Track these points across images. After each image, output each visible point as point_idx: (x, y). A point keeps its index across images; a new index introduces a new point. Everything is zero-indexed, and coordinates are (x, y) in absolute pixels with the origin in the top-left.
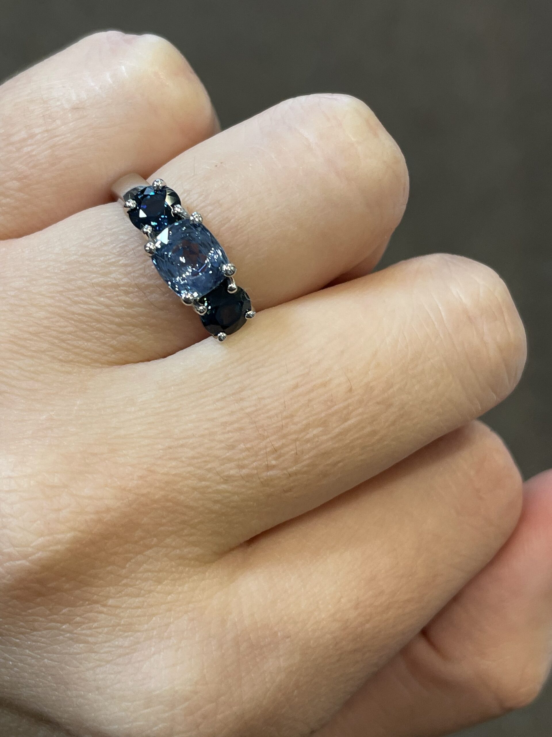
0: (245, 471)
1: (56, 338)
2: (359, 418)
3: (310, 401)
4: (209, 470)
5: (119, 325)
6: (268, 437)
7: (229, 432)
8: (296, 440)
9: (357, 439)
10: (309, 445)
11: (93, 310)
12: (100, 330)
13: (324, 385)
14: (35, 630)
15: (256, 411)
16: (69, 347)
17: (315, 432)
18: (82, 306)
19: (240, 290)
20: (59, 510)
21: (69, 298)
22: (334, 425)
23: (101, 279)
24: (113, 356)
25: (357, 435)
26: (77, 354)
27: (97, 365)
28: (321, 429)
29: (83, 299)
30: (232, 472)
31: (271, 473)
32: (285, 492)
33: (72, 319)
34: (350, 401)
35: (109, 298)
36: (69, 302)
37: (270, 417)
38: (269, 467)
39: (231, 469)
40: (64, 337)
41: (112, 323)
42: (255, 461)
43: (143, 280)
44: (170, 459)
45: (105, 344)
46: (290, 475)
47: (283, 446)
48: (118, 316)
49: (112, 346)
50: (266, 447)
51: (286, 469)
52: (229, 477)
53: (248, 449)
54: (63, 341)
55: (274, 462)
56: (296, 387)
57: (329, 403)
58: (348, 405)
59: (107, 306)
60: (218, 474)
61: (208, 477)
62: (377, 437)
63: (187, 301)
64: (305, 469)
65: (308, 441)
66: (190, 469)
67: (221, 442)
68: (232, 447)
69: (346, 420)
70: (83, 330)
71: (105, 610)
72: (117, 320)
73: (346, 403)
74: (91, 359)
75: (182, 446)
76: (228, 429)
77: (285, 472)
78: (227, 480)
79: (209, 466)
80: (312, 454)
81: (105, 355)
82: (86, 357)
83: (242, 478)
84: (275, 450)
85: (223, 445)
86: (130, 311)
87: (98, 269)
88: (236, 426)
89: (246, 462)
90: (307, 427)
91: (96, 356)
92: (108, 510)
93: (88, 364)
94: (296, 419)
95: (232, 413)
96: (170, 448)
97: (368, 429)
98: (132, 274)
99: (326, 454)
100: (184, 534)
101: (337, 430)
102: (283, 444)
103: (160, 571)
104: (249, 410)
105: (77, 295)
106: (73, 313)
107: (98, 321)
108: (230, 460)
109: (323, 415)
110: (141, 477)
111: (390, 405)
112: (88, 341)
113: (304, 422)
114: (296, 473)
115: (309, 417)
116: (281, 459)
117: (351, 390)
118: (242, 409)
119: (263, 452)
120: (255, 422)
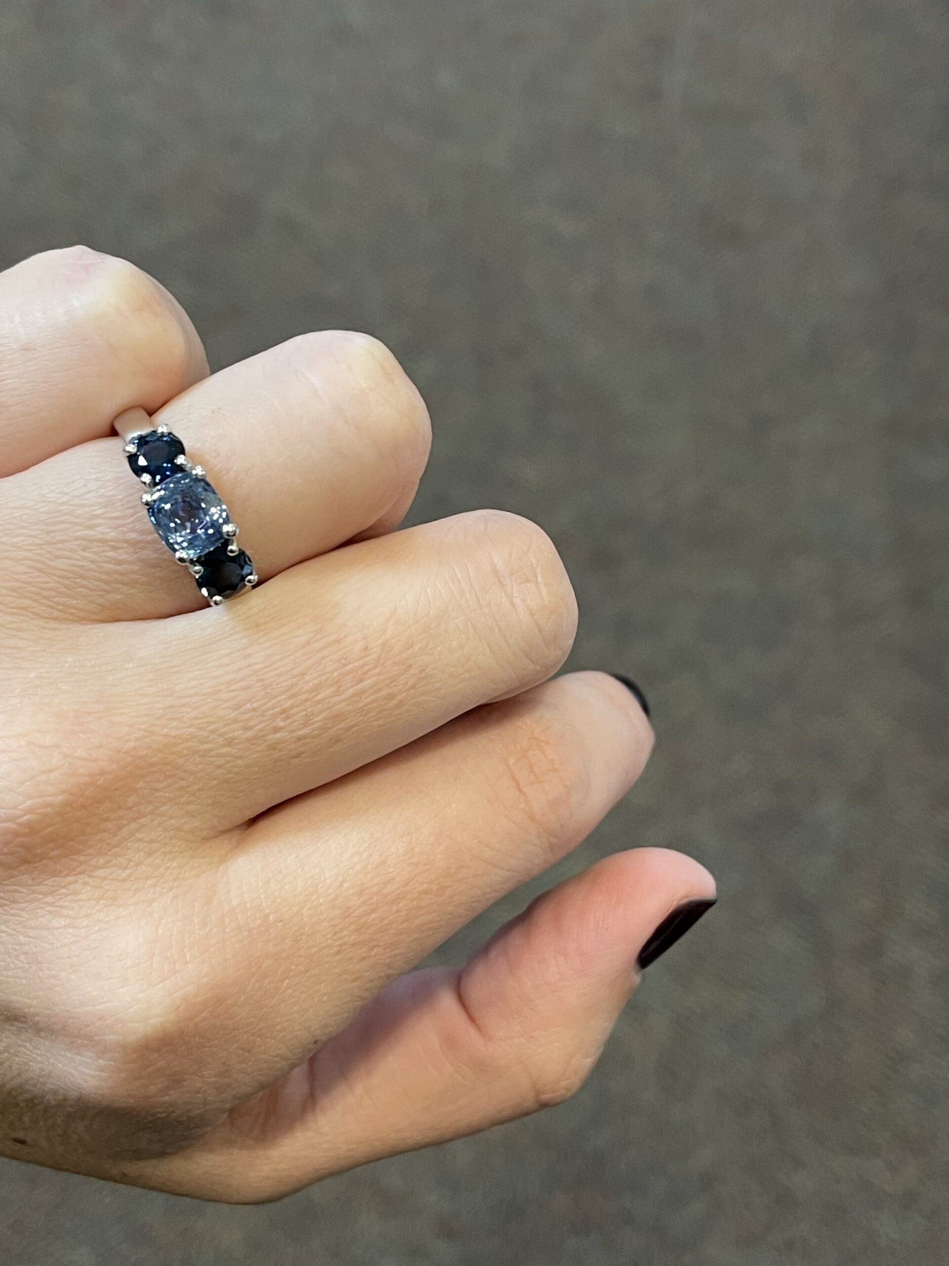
0: (249, 734)
1: (37, 594)
2: (375, 678)
3: (323, 658)
4: (213, 732)
5: (107, 583)
6: (276, 696)
7: (234, 690)
8: (305, 701)
10: (320, 706)
12: (86, 587)
13: (338, 641)
14: (15, 902)
15: (266, 667)
16: (52, 604)
17: (327, 692)
19: (242, 553)
22: (349, 685)
25: (371, 698)
27: (85, 622)
28: (333, 689)
29: (67, 553)
30: (236, 734)
31: (278, 735)
32: (295, 757)
33: (54, 575)
35: (96, 553)
37: (279, 675)
38: (276, 730)
39: (236, 730)
40: (46, 593)
41: (99, 580)
42: (260, 723)
43: (133, 535)
45: (91, 602)
46: (299, 739)
47: (292, 707)
48: (107, 573)
49: (99, 605)
50: (274, 708)
51: (294, 731)
52: (234, 739)
53: (254, 710)
54: (45, 598)
55: (282, 724)
56: (308, 643)
57: (343, 661)
58: (364, 665)
59: (93, 562)
60: (222, 735)
61: (210, 739)
63: (181, 560)
64: (316, 732)
65: (319, 702)
66: (191, 730)
67: (227, 701)
68: (236, 707)
69: (361, 680)
70: (66, 587)
71: (91, 881)
72: (105, 577)
73: (361, 662)
74: (78, 617)
75: (184, 705)
76: (233, 687)
77: (294, 735)
78: (230, 743)
79: (212, 727)
81: (93, 612)
82: (72, 614)
83: (248, 740)
84: (284, 711)
85: (228, 704)
86: (118, 567)
88: (242, 684)
89: (252, 723)
90: (319, 686)
91: (83, 615)
94: (307, 678)
95: (239, 670)
98: (121, 529)
99: (338, 717)
100: (182, 801)
101: (351, 691)
102: (292, 704)
103: (152, 841)
104: (256, 667)
107: (82, 577)
108: (235, 721)
109: (336, 674)
112: (74, 598)
113: (316, 682)
114: (305, 737)
115: (320, 676)
116: (290, 720)
117: (366, 648)
118: (249, 666)
119: (270, 712)
120: (262, 680)
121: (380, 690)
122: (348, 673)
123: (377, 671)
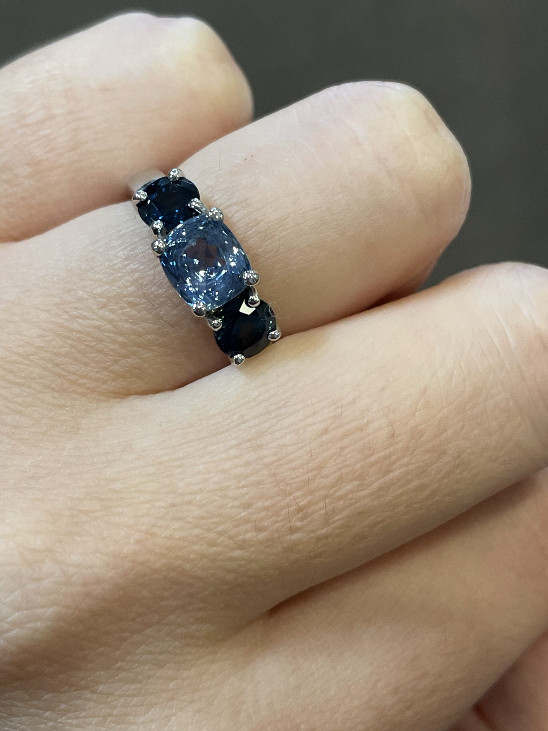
0: (263, 535)
2: (404, 469)
3: (342, 449)
4: (221, 533)
5: (123, 345)
6: (291, 493)
7: (243, 487)
8: (326, 497)
9: (402, 495)
10: (341, 502)
11: (95, 327)
12: (100, 351)
13: (361, 429)
15: (278, 460)
16: (64, 373)
17: (349, 487)
18: (81, 321)
20: (39, 580)
21: (67, 312)
22: (373, 479)
23: (103, 288)
24: (114, 383)
25: (399, 491)
26: (72, 382)
28: (357, 483)
29: (83, 312)
30: (249, 535)
31: (295, 536)
32: (315, 557)
33: (68, 338)
34: (391, 449)
35: (112, 311)
36: (66, 316)
37: (294, 469)
38: (293, 530)
39: (247, 531)
40: (59, 360)
41: (114, 342)
42: (277, 522)
43: (152, 289)
44: (174, 519)
45: (105, 369)
46: (318, 539)
47: (309, 505)
48: (123, 334)
49: (112, 372)
50: (288, 506)
51: (313, 531)
52: (244, 541)
53: (266, 508)
54: (57, 365)
55: (299, 524)
56: (326, 431)
57: (366, 452)
58: (390, 455)
59: (110, 322)
60: (230, 537)
61: (219, 541)
62: (426, 493)
63: (198, 312)
64: (337, 531)
65: (340, 498)
66: (198, 531)
67: (236, 499)
68: (249, 505)
69: (387, 472)
70: (80, 352)
71: (95, 697)
72: (120, 339)
73: (387, 452)
74: (88, 388)
75: (189, 503)
76: (242, 483)
77: (312, 535)
78: (242, 545)
79: (220, 528)
80: (345, 513)
81: (105, 382)
82: (81, 385)
83: (260, 543)
84: (300, 510)
85: (236, 503)
87: (102, 276)
88: (252, 478)
89: (265, 523)
90: (340, 480)
91: (94, 385)
92: (98, 582)
93: (84, 395)
94: (325, 471)
95: (247, 464)
96: (174, 505)
97: (416, 483)
98: (140, 282)
99: (362, 514)
100: (191, 609)
101: (376, 485)
102: (309, 502)
104: (268, 460)
105: (76, 308)
106: (71, 330)
107: (99, 340)
108: (246, 521)
109: (359, 466)
110: (138, 542)
111: (444, 453)
112: (87, 365)
113: (336, 475)
114: (326, 537)
115: (340, 469)
116: (309, 519)
117: (393, 436)
118: (259, 459)
119: (285, 511)
120: (274, 475)
121: (409, 482)
122: (371, 465)
123: (406, 459)
